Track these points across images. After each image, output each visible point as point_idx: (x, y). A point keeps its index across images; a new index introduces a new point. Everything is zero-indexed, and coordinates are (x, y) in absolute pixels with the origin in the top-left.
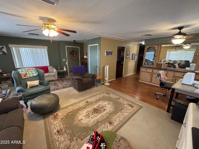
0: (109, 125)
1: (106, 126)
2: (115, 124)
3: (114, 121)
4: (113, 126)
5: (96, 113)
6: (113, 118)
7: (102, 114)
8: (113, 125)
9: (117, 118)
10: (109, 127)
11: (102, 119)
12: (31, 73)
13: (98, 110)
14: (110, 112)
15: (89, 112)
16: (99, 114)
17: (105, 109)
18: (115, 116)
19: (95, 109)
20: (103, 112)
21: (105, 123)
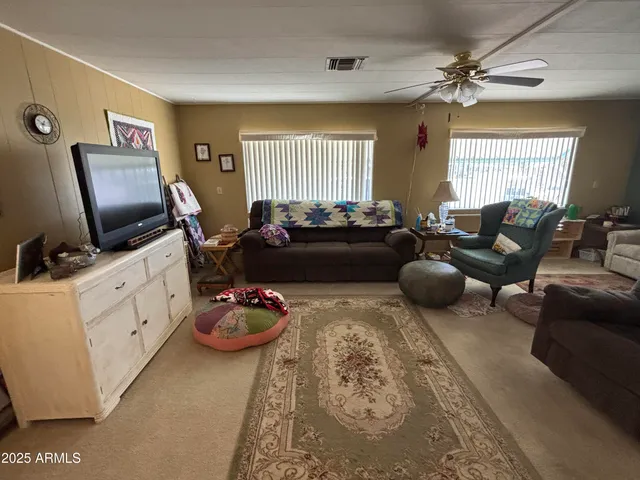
0: (288, 356)
1: (289, 351)
2: (276, 367)
3: (285, 370)
4: (276, 360)
5: (347, 355)
6: (295, 377)
7: (332, 365)
8: (277, 363)
9: (284, 384)
10: (284, 354)
11: (316, 356)
12: (526, 215)
13: (358, 365)
14: (321, 387)
15: (362, 346)
16: (337, 359)
17: (347, 381)
18: (294, 386)
19: (368, 361)
20: (338, 372)
21: (300, 353)
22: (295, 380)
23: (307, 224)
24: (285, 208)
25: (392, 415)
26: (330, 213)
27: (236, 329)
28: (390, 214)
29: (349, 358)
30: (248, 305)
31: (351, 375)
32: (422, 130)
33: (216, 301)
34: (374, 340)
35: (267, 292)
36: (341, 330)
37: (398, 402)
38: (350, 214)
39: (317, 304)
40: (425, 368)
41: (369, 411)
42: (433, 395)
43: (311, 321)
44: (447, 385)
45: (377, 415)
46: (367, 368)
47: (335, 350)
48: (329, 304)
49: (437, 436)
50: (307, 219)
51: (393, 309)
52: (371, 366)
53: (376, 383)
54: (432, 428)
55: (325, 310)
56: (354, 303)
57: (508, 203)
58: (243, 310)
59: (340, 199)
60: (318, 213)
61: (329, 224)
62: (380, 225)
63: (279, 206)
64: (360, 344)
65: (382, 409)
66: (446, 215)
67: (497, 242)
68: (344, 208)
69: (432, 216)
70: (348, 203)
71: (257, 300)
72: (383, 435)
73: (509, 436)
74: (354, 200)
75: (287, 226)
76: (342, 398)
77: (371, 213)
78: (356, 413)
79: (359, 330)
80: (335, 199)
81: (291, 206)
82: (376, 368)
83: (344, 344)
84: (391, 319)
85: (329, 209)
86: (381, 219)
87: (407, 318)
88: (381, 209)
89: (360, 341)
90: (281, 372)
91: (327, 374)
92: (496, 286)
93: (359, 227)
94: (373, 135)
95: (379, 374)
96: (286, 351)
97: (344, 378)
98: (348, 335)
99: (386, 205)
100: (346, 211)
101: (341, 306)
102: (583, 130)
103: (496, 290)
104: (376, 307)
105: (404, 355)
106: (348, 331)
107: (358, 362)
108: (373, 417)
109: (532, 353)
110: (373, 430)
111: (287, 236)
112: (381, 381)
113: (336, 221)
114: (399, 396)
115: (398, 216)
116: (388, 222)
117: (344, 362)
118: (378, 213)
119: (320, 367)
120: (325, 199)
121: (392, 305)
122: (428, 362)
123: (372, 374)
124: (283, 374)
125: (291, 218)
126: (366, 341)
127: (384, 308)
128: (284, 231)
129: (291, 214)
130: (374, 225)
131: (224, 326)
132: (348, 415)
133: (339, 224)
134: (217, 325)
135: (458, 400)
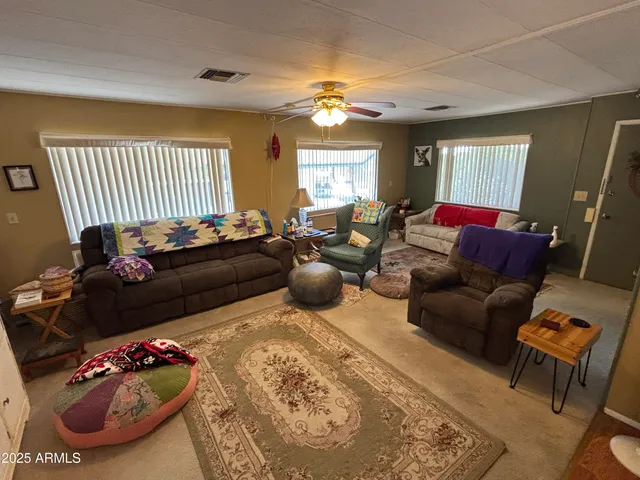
0: (220, 408)
1: (218, 402)
2: (215, 427)
3: (227, 425)
4: (210, 419)
5: (280, 379)
6: (243, 426)
7: (272, 396)
8: (214, 421)
9: (237, 440)
10: (213, 408)
11: (250, 394)
12: (368, 214)
13: (295, 384)
14: (275, 423)
15: (288, 364)
16: (273, 388)
17: (296, 406)
18: (249, 436)
19: (302, 376)
20: (282, 400)
21: (231, 399)
22: (246, 431)
23: (170, 247)
24: (136, 231)
25: (349, 417)
26: (196, 231)
27: (143, 405)
28: (259, 224)
29: (284, 382)
30: (143, 368)
31: (296, 398)
32: (275, 140)
33: (86, 380)
34: (294, 354)
35: (157, 343)
36: (259, 356)
37: (347, 403)
38: (218, 228)
39: (214, 336)
40: (348, 362)
41: (330, 423)
42: (366, 383)
43: (221, 358)
44: (369, 369)
45: (339, 423)
46: (305, 384)
47: (266, 379)
48: (229, 332)
49: (388, 416)
50: (168, 242)
51: (293, 316)
52: (307, 380)
53: (321, 394)
54: (382, 411)
55: (229, 342)
56: (255, 323)
57: (353, 205)
58: (138, 378)
59: (205, 213)
60: (181, 232)
61: (198, 243)
62: (253, 236)
63: (127, 230)
64: (284, 363)
65: (339, 416)
66: (305, 218)
67: (352, 237)
68: (211, 222)
69: (294, 220)
70: (215, 216)
71: (151, 359)
72: (354, 438)
73: (424, 390)
74: (221, 213)
75: (144, 253)
76: (302, 423)
77: (241, 225)
78: (322, 431)
79: (276, 349)
80: (200, 214)
81: (143, 228)
82: (313, 380)
83: (270, 369)
84: (297, 328)
85: (194, 226)
86: (251, 229)
87: (309, 321)
88: (250, 220)
89: (283, 359)
90: (223, 430)
91: (273, 408)
92: (361, 274)
93: (231, 242)
94: (227, 144)
95: (318, 385)
96: (215, 404)
97: (291, 403)
98: (269, 358)
99: (254, 215)
100: (213, 225)
101: (242, 330)
102: (380, 145)
103: (363, 277)
104: (277, 319)
105: (326, 358)
106: (266, 355)
107: (293, 382)
108: (338, 426)
109: (409, 321)
110: (344, 438)
111: (151, 267)
112: (323, 390)
113: (205, 238)
114: (344, 397)
115: (268, 225)
116: (260, 232)
117: (281, 387)
118: (249, 224)
119: (262, 404)
120: (188, 215)
121: (289, 313)
122: (348, 356)
123: (312, 388)
124: (227, 430)
125: (146, 243)
126: (288, 358)
127: (284, 319)
128: (144, 261)
129: (146, 238)
130: (246, 237)
131: (122, 408)
132: (318, 437)
133: (210, 241)
134: (110, 411)
135: (384, 378)
